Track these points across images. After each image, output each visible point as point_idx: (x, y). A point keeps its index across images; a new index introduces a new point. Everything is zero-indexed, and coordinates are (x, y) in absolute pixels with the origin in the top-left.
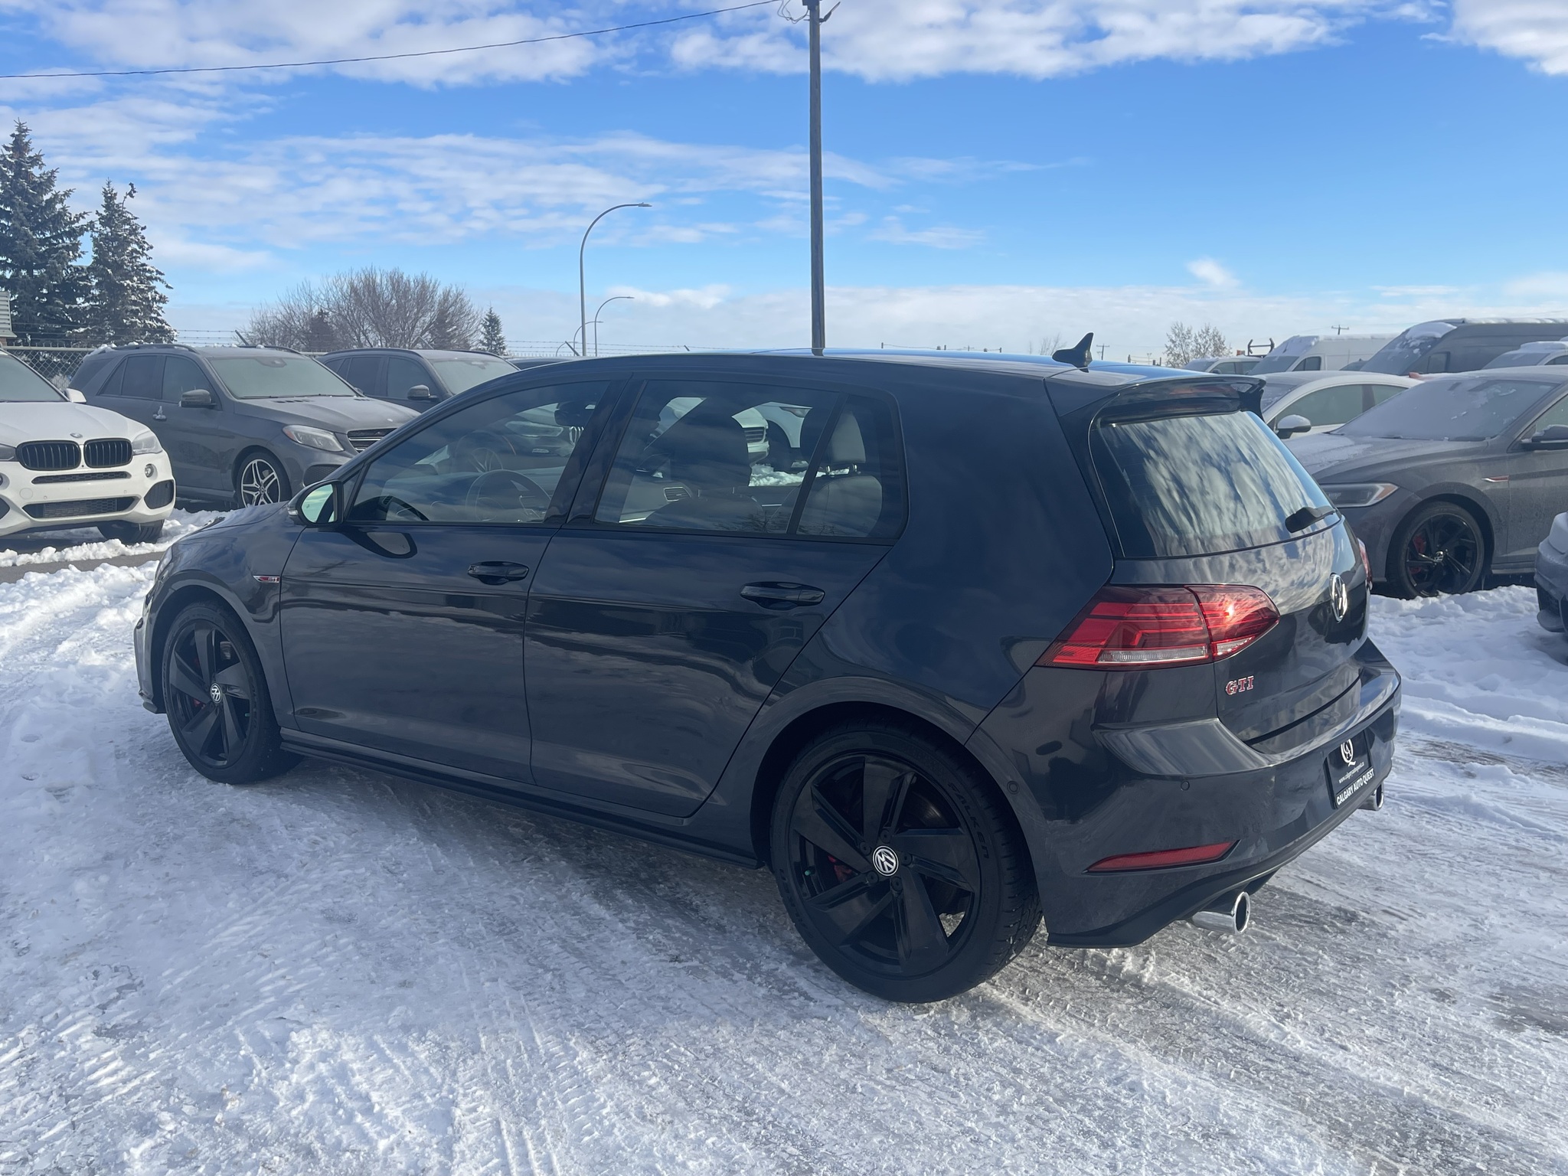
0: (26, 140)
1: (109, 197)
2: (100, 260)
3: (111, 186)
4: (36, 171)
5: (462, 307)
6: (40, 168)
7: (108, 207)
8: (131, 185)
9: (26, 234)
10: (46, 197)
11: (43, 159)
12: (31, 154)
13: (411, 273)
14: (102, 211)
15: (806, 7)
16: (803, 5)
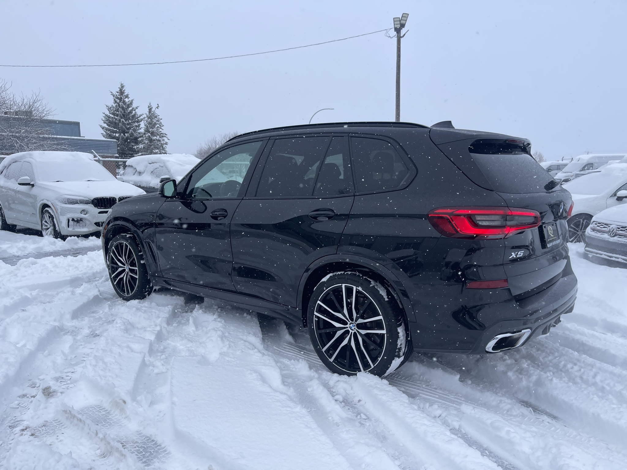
0: (124, 89)
1: (150, 110)
2: (147, 131)
3: (151, 105)
4: (127, 100)
6: (128, 99)
7: (150, 112)
8: (158, 104)
9: (123, 122)
10: (130, 109)
11: (129, 96)
12: (125, 94)
14: (148, 113)
15: (396, 32)
16: (395, 31)
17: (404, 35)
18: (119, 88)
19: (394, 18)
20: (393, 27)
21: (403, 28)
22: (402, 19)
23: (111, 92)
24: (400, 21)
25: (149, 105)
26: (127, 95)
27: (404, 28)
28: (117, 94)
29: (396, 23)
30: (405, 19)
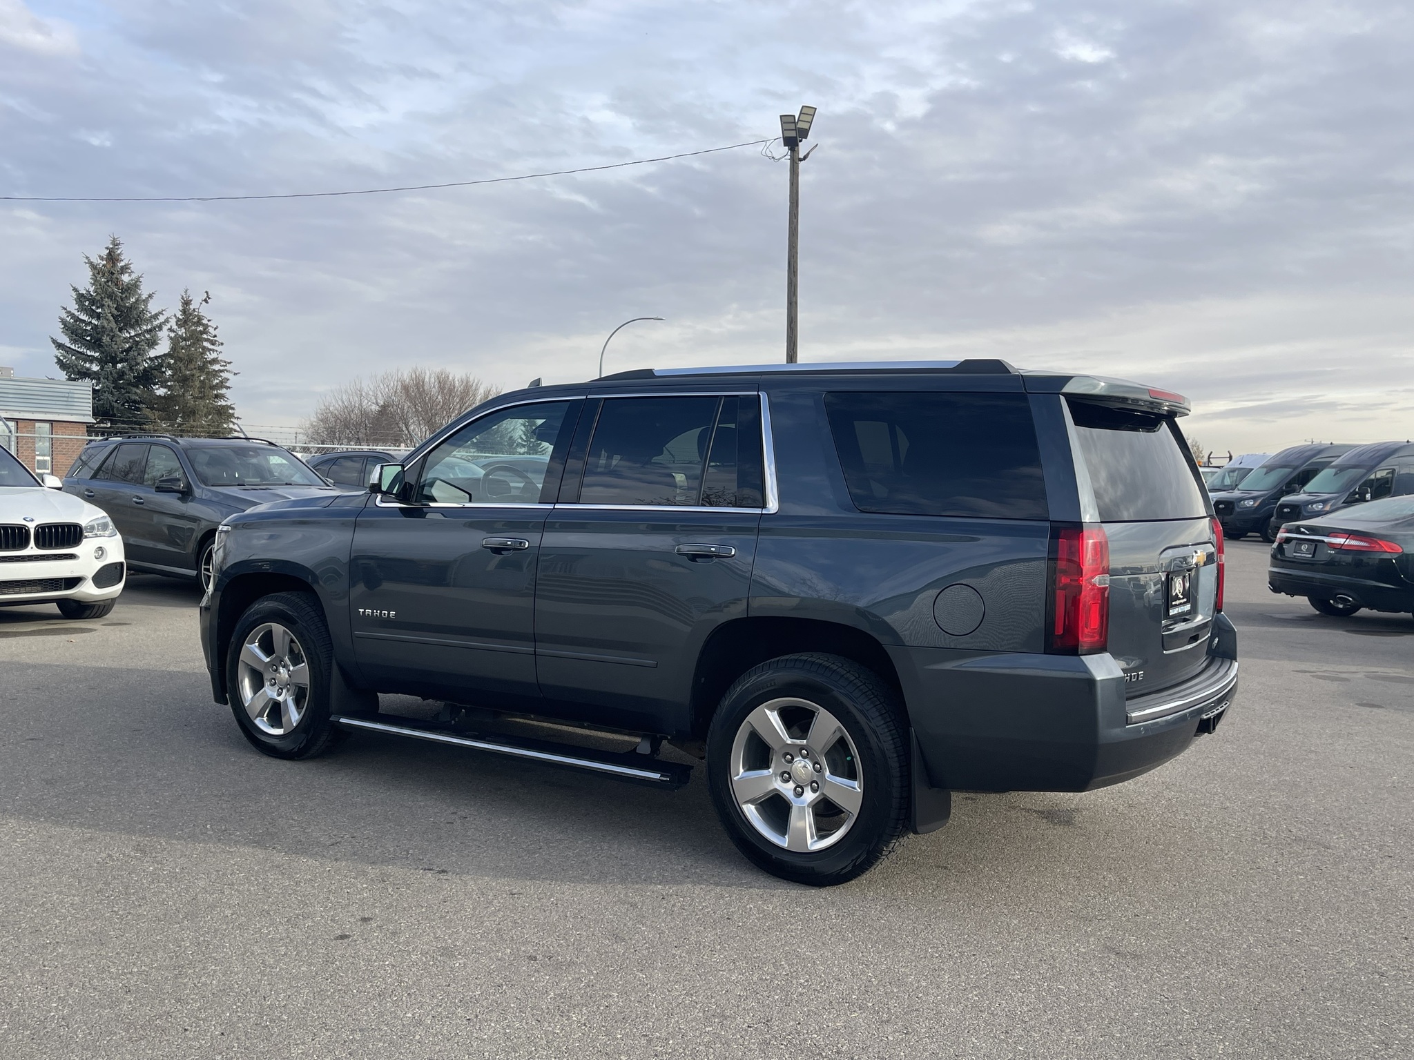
0: (119, 252)
1: (186, 303)
3: (188, 294)
4: (126, 278)
6: (129, 275)
7: (184, 312)
8: (207, 292)
9: (112, 330)
11: (131, 268)
12: (122, 264)
14: (179, 313)
15: (787, 148)
16: (785, 146)
17: (808, 154)
18: (107, 248)
19: (781, 116)
20: (781, 136)
22: (801, 118)
23: (87, 258)
24: (796, 123)
25: (183, 294)
26: (128, 264)
27: (806, 138)
28: (100, 261)
29: (787, 126)
30: (808, 118)
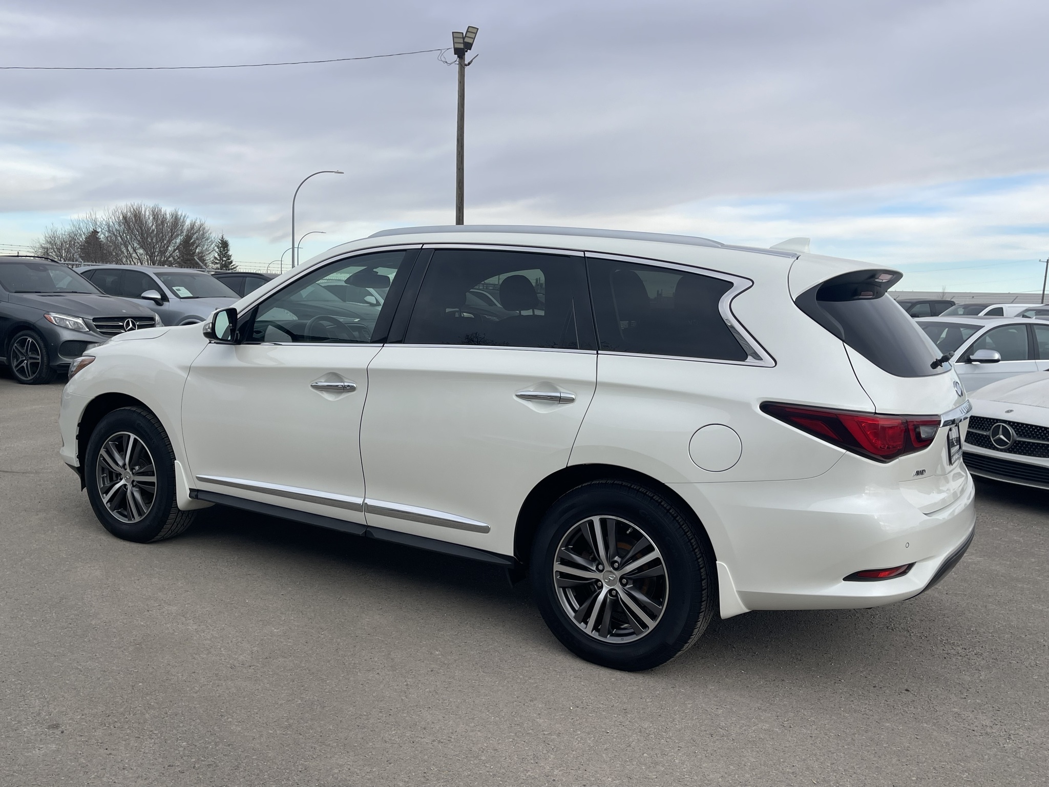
5: (203, 234)
13: (167, 210)
15: (456, 56)
16: (455, 54)
17: (472, 61)
19: (453, 33)
20: (453, 47)
21: (468, 51)
22: (467, 35)
24: (464, 38)
27: (470, 50)
29: (456, 40)
30: (473, 35)
